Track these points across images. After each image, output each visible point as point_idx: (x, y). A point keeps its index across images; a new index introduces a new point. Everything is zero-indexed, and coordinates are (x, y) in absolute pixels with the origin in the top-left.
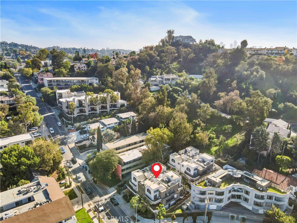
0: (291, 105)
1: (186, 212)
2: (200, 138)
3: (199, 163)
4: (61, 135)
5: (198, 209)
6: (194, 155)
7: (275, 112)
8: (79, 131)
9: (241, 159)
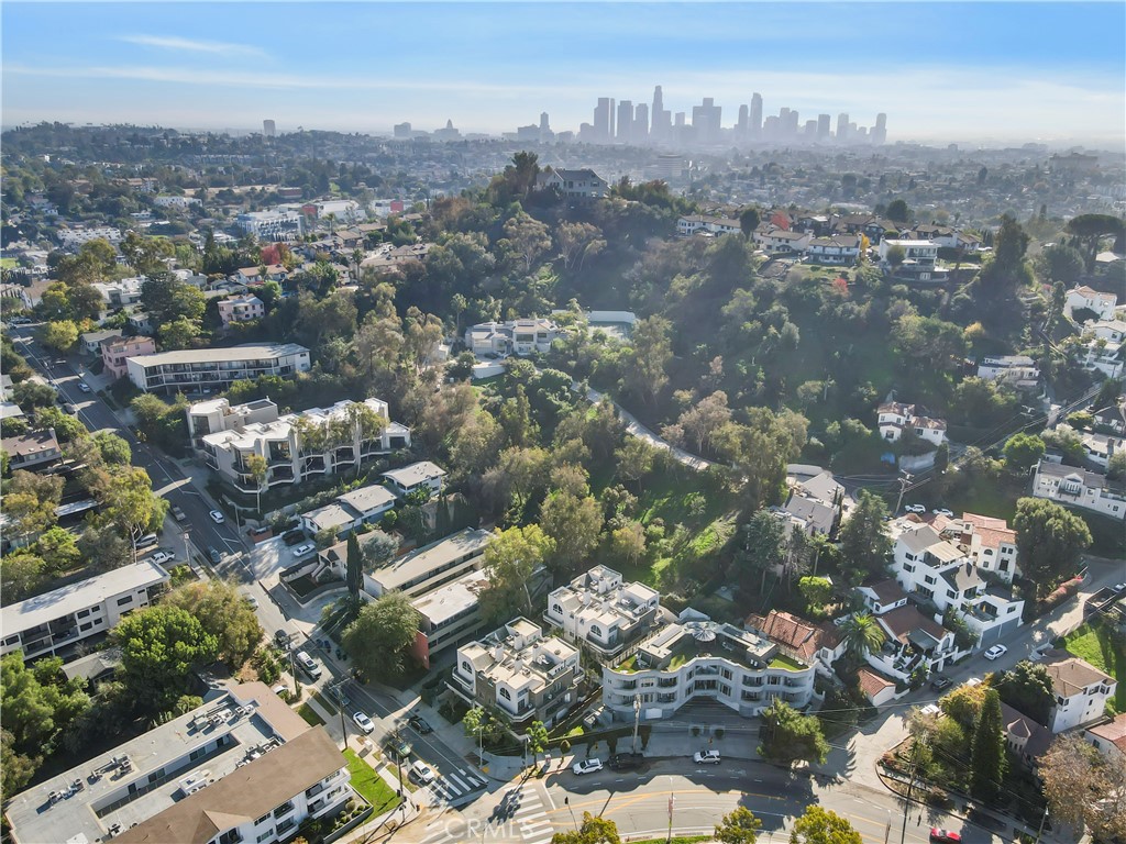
0: (857, 426)
1: (595, 730)
2: (623, 542)
3: (620, 609)
4: (230, 554)
5: (622, 721)
6: (610, 587)
7: (818, 445)
8: (282, 534)
9: (723, 588)
